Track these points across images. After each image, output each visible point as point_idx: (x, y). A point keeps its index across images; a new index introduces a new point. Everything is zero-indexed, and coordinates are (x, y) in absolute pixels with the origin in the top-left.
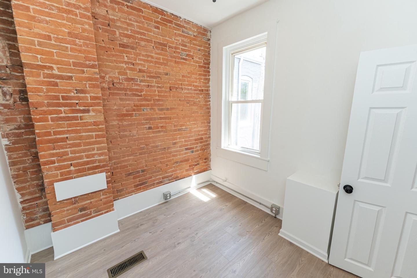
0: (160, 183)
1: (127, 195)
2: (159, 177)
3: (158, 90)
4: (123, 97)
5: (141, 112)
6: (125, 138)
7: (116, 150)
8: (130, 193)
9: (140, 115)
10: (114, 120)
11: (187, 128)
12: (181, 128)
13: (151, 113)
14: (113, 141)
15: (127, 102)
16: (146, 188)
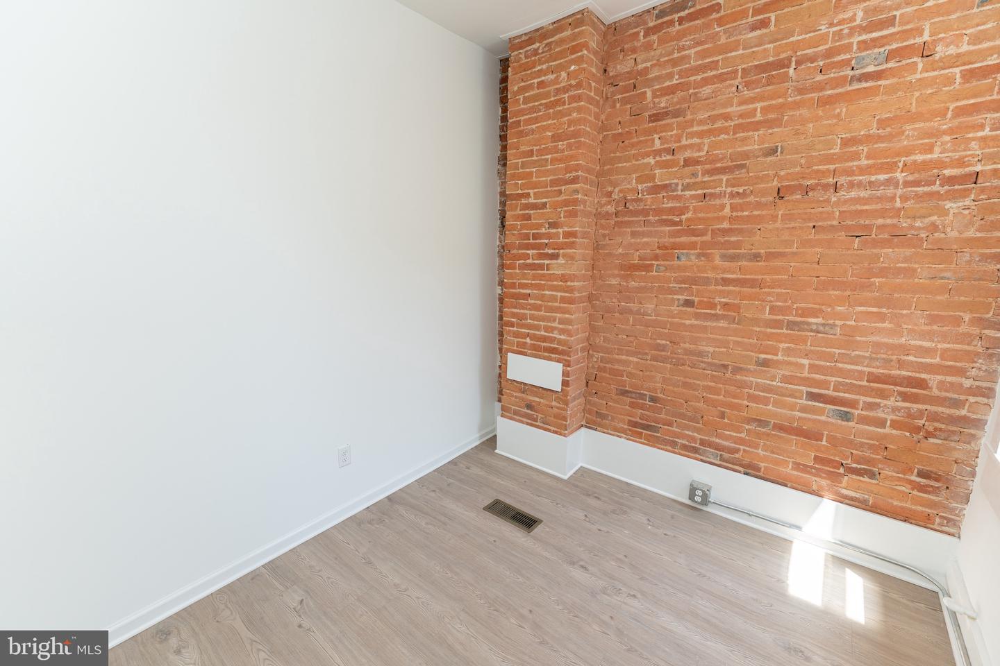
0: (691, 451)
1: (612, 432)
2: (691, 433)
3: (731, 204)
4: (638, 229)
5: (672, 263)
6: (629, 316)
7: (608, 335)
8: (618, 431)
9: (667, 268)
10: (614, 276)
11: (834, 325)
12: (799, 319)
13: (698, 267)
14: (606, 315)
15: (645, 240)
16: (653, 443)
